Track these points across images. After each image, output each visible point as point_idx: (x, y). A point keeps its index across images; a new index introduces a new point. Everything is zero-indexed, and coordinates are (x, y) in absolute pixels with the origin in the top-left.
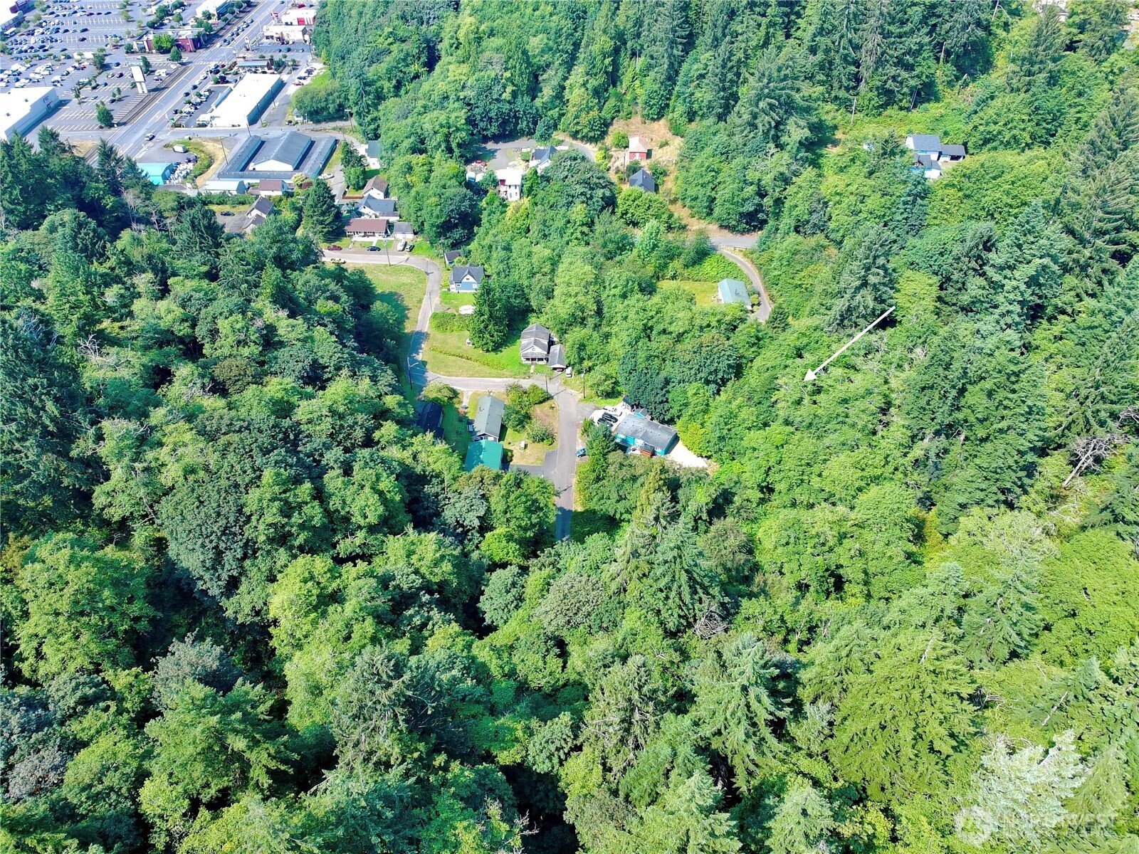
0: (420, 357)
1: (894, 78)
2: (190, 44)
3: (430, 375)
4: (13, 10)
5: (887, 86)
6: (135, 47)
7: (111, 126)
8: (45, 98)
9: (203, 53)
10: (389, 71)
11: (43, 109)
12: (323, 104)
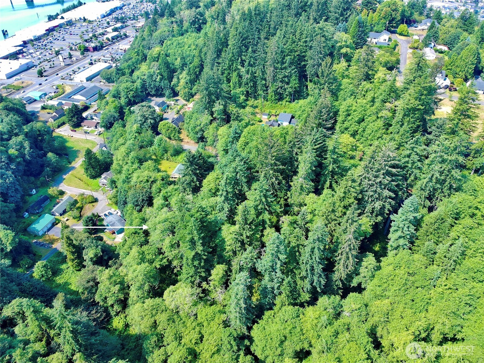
0: (64, 177)
1: (281, 88)
2: (91, 49)
3: (62, 184)
4: (46, 30)
5: (278, 91)
6: (73, 48)
7: (42, 76)
8: (27, 64)
9: (96, 53)
10: (129, 66)
11: (25, 68)
12: (109, 76)
